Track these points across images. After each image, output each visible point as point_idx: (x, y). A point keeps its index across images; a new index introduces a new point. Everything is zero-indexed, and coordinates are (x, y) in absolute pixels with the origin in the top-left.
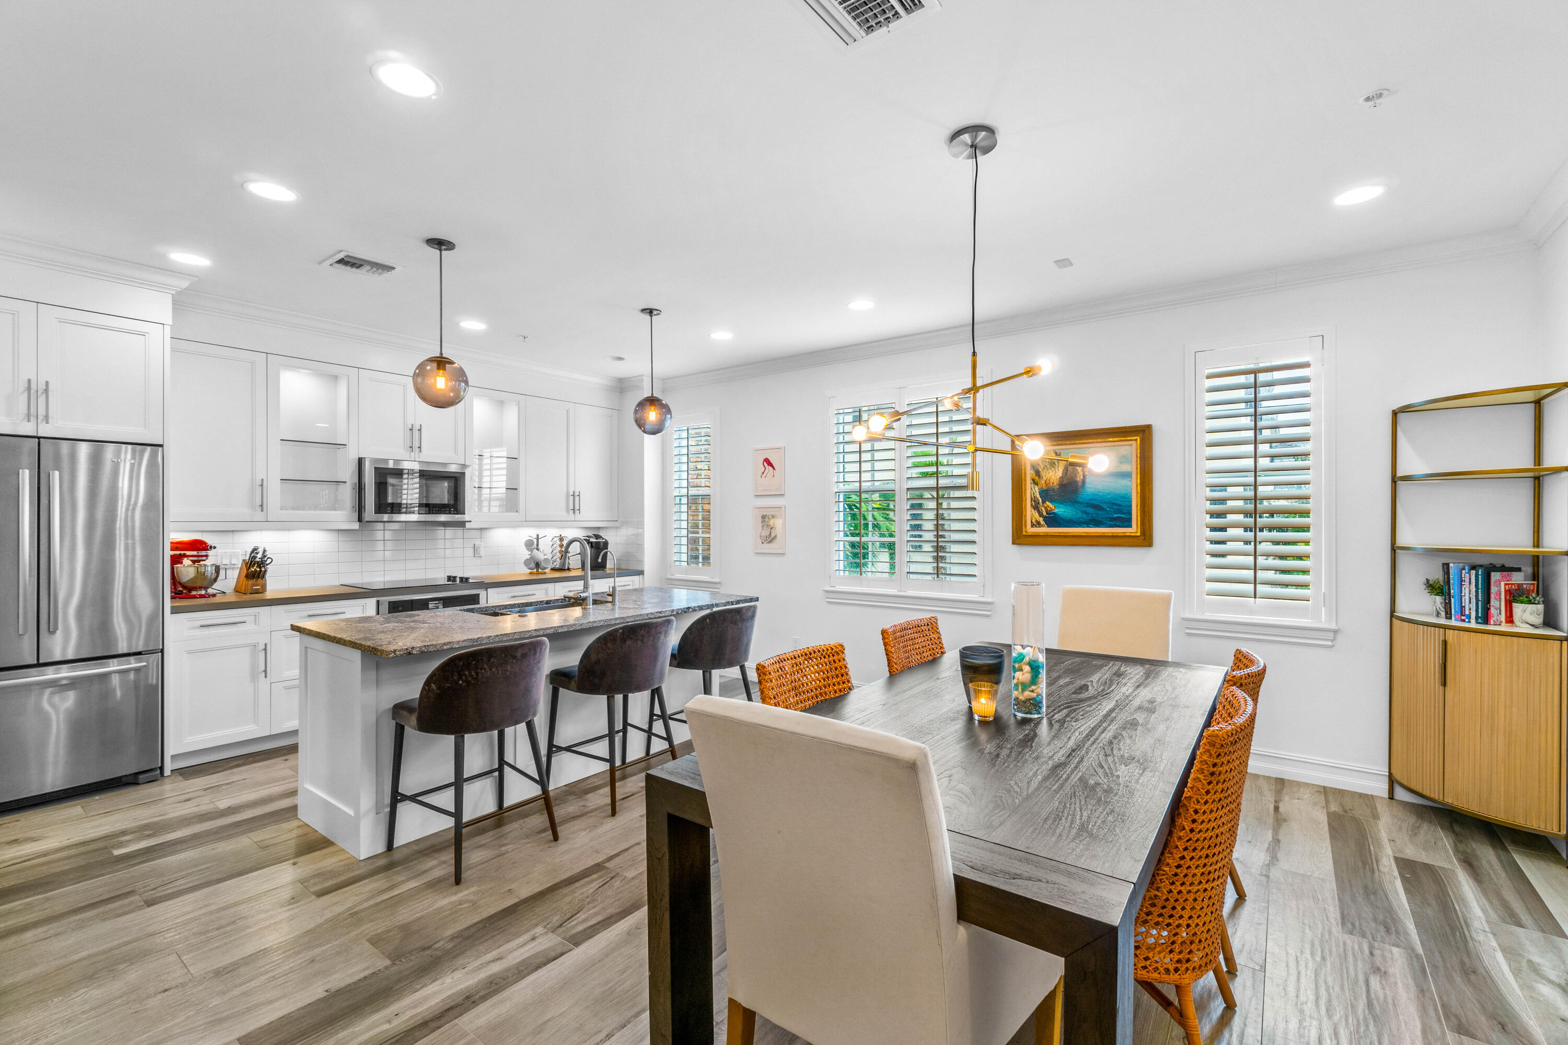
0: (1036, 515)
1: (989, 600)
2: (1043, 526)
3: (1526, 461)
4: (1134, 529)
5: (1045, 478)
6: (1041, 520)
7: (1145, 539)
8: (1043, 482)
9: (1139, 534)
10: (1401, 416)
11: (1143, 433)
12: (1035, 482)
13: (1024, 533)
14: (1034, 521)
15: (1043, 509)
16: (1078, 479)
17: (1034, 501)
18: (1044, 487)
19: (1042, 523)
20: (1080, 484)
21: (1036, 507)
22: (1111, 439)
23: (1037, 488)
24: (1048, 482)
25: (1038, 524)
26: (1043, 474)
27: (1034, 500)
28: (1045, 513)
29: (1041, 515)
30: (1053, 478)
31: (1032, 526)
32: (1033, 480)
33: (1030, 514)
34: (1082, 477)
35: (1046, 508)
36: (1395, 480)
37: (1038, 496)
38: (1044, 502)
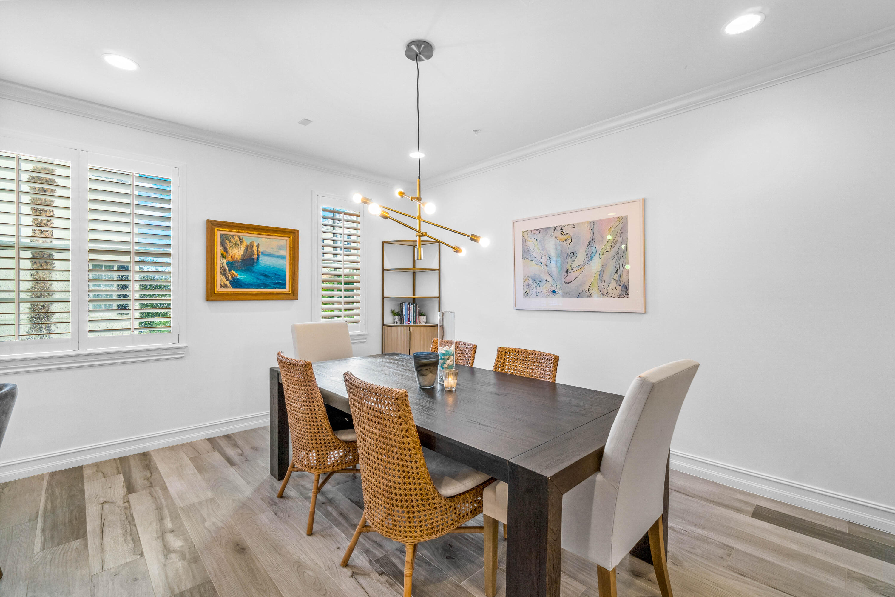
0: (224, 279)
1: (184, 345)
2: (229, 287)
3: (410, 266)
4: (287, 289)
5: (231, 254)
6: (228, 283)
7: (294, 295)
8: (229, 256)
9: (291, 293)
10: (385, 244)
11: (293, 234)
12: (223, 256)
13: (216, 292)
14: (222, 283)
15: (229, 275)
16: (254, 257)
17: (223, 270)
18: (231, 260)
19: (229, 285)
20: (255, 260)
21: (224, 274)
22: (276, 235)
23: (225, 261)
24: (233, 257)
25: (226, 286)
26: (230, 251)
27: (222, 268)
28: (230, 279)
29: (227, 279)
30: (237, 254)
31: (221, 288)
32: (222, 254)
33: (219, 279)
34: (257, 256)
35: (231, 275)
36: (383, 270)
37: (226, 266)
38: (230, 271)
